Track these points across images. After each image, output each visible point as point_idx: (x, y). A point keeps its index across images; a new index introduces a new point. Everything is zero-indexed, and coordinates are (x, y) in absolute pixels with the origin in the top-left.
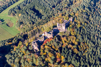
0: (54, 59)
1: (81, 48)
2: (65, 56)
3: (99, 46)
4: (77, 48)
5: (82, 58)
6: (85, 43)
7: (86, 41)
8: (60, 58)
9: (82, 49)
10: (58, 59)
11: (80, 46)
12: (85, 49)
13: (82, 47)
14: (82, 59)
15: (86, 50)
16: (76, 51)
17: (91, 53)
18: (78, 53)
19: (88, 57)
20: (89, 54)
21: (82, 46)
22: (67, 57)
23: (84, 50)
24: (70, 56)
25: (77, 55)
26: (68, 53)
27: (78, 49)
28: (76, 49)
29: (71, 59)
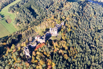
0: (45, 67)
1: (71, 53)
3: (87, 51)
4: (67, 54)
5: (72, 65)
6: (75, 48)
7: (75, 46)
8: (51, 65)
9: (72, 54)
10: (49, 66)
11: (70, 51)
12: (74, 54)
13: (71, 52)
15: (75, 55)
16: (66, 57)
17: (80, 60)
18: (68, 59)
19: (77, 63)
20: (78, 60)
21: (72, 51)
23: (73, 55)
24: (61, 63)
25: (67, 61)
26: (59, 60)
29: (62, 66)
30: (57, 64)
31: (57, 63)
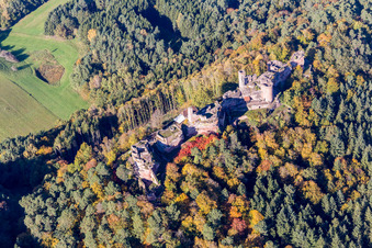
0: (217, 221)
1: (336, 180)
2: (264, 209)
4: (316, 181)
5: (335, 222)
6: (355, 161)
7: (356, 152)
8: (246, 217)
9: (340, 184)
10: (235, 221)
11: (333, 173)
12: (350, 183)
13: (338, 174)
14: (335, 226)
15: (355, 187)
16: (312, 192)
18: (321, 201)
19: (363, 217)
20: (367, 204)
21: (342, 172)
22: (275, 215)
23: (345, 189)
24: (286, 212)
25: (318, 209)
26: (281, 201)
27: (321, 183)
28: (312, 183)
29: (291, 224)
30: (269, 213)
31: (273, 209)
